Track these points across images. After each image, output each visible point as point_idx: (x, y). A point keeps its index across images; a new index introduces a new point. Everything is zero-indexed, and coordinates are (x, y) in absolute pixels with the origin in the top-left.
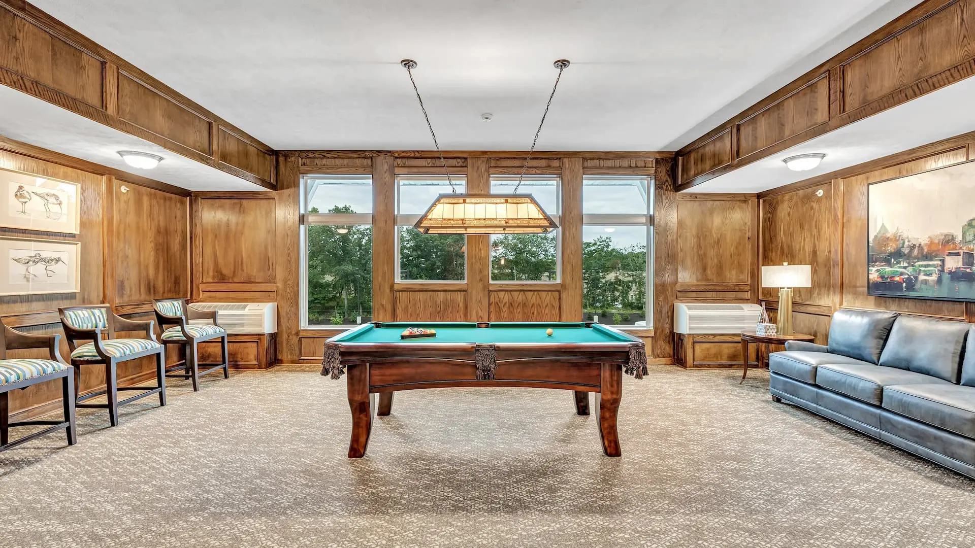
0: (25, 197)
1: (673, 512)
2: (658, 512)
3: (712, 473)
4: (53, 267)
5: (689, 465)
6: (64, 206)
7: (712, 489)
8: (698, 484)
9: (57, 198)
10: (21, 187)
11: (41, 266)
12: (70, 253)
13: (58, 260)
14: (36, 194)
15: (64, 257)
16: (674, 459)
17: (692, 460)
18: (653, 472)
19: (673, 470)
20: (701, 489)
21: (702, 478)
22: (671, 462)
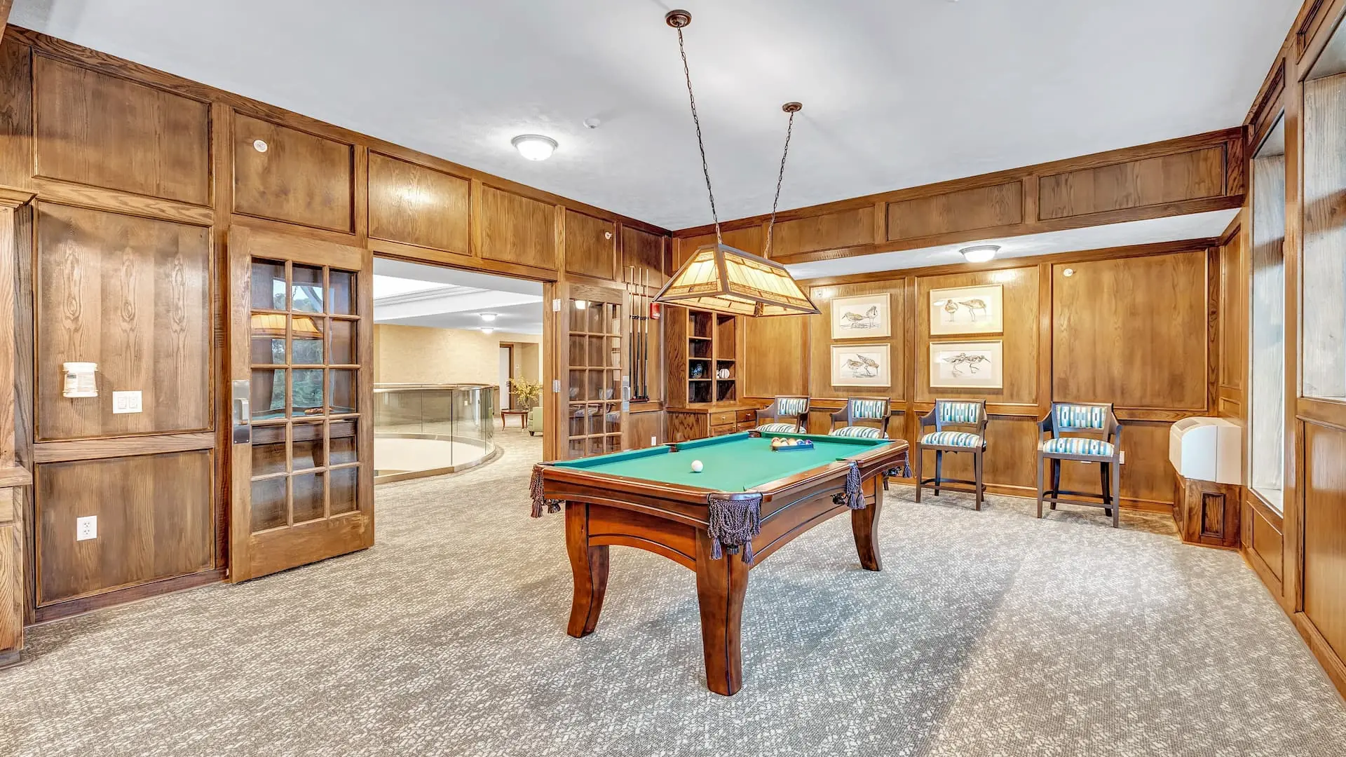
0: (953, 309)
1: (477, 605)
2: (490, 600)
3: (446, 659)
4: (976, 364)
5: (478, 658)
6: (988, 308)
7: (443, 638)
8: (461, 638)
9: (981, 302)
10: (949, 301)
11: (966, 364)
12: (993, 351)
13: (981, 358)
14: (963, 304)
15: (988, 355)
16: (501, 659)
17: (476, 668)
18: (518, 632)
19: (494, 643)
20: (457, 634)
21: (457, 647)
22: (503, 652)
